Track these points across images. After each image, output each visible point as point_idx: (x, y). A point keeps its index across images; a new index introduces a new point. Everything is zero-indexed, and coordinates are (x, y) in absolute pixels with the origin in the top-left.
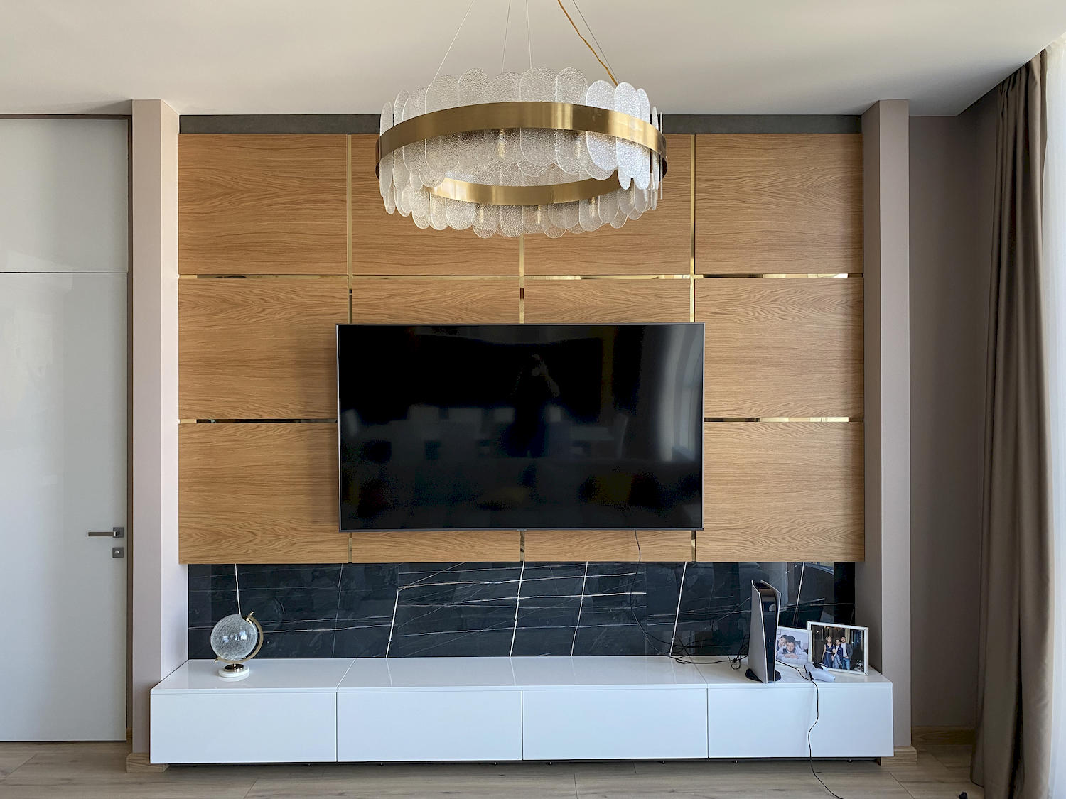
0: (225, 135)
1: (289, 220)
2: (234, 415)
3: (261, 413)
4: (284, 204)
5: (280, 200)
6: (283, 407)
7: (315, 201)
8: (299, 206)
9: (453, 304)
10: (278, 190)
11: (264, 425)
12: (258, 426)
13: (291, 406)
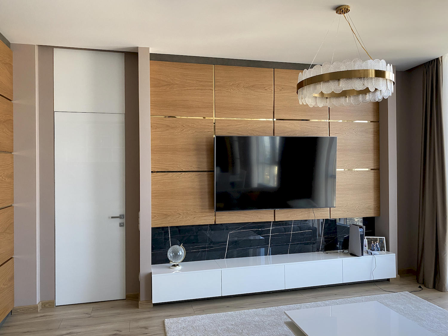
0: (167, 62)
1: (192, 96)
2: (172, 169)
3: (182, 169)
4: (190, 90)
5: (189, 88)
6: (190, 166)
7: (201, 89)
8: (195, 91)
9: (250, 129)
10: (188, 85)
11: (183, 173)
12: (181, 174)
13: (194, 166)
